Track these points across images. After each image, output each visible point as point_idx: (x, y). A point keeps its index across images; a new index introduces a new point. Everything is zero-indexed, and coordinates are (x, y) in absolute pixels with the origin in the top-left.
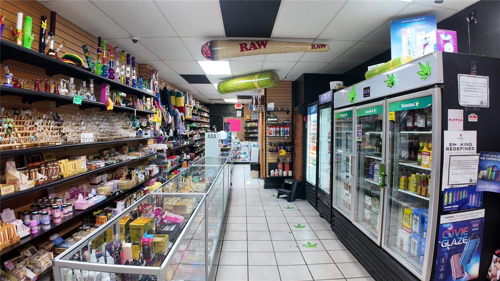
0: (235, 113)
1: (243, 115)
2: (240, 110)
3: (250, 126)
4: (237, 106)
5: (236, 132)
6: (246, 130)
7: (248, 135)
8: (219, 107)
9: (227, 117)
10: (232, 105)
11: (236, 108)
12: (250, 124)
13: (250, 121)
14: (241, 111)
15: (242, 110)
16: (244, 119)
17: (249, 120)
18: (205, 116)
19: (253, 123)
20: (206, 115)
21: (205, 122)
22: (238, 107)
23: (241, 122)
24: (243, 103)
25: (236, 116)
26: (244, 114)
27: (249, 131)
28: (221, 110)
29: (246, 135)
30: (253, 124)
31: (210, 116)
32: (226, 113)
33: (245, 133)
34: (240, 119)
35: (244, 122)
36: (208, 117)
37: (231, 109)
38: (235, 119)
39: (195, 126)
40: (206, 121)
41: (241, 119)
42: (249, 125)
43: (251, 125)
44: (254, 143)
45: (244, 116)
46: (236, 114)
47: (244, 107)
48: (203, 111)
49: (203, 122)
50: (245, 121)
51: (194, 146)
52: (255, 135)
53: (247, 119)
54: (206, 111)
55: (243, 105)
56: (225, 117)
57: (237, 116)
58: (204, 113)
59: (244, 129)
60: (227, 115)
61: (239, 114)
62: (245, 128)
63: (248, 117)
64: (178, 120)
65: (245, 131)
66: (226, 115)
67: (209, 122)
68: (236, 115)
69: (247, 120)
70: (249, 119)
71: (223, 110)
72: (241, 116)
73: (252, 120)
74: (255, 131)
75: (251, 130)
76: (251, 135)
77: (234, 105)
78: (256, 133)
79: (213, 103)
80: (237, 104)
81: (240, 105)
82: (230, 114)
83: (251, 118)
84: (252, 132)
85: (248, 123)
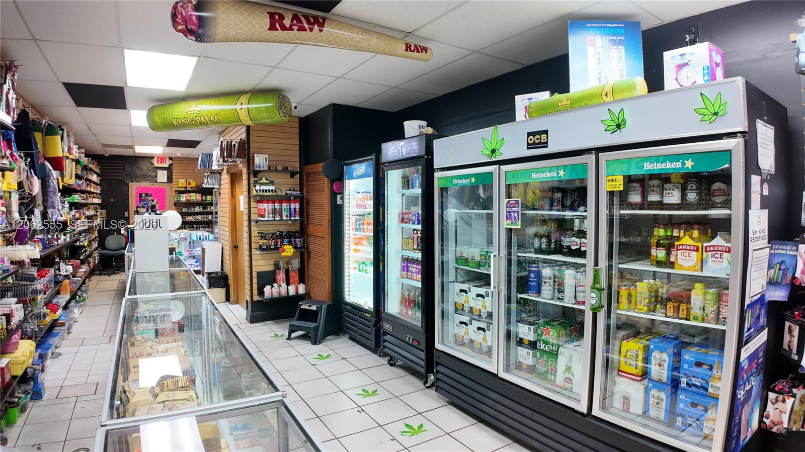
0: (153, 174)
1: (170, 179)
2: (164, 169)
3: (187, 200)
4: (158, 161)
6: (177, 207)
8: (121, 163)
9: (137, 181)
10: (146, 160)
11: (156, 165)
12: (186, 197)
13: (186, 192)
14: (165, 172)
15: (169, 169)
16: (174, 186)
17: (183, 189)
18: (93, 180)
19: (192, 194)
20: (94, 178)
21: (94, 193)
22: (161, 162)
23: (168, 193)
24: (170, 156)
25: (156, 182)
26: (173, 177)
28: (124, 169)
30: (191, 196)
31: (101, 180)
32: (134, 175)
34: (164, 187)
35: (174, 192)
36: (98, 182)
37: (145, 166)
38: (152, 186)
39: (77, 201)
40: (95, 191)
41: (167, 187)
42: (183, 198)
43: (188, 198)
44: (199, 234)
45: (173, 180)
46: (156, 176)
47: (172, 164)
48: (91, 170)
49: (90, 193)
50: (176, 191)
51: (78, 244)
52: (196, 218)
53: (179, 187)
54: (94, 169)
55: (171, 159)
56: (132, 182)
57: (158, 181)
58: (91, 174)
60: (137, 179)
61: (162, 176)
62: (175, 204)
63: (182, 183)
64: (51, 188)
66: (135, 178)
67: (99, 192)
68: (155, 179)
69: (179, 189)
70: (185, 187)
71: (127, 167)
72: (166, 181)
73: (190, 189)
74: (197, 209)
75: (188, 208)
76: (189, 217)
77: (153, 158)
78: (198, 213)
79: (107, 155)
80: (158, 158)
81: (165, 158)
82: (144, 177)
83: (188, 186)
84: (190, 211)
85: (181, 195)
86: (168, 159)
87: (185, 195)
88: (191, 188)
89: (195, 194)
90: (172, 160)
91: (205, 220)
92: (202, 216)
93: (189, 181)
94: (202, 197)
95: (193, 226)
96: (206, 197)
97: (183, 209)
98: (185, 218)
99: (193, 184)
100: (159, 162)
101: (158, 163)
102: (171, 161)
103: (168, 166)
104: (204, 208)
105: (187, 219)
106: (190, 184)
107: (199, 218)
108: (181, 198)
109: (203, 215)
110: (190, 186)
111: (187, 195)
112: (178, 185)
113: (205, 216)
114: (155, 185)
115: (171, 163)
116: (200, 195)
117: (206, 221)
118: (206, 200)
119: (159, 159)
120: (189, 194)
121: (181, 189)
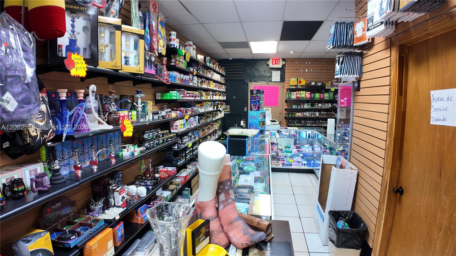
0: (269, 74)
1: (283, 79)
2: (277, 69)
3: (297, 98)
4: (273, 62)
5: (270, 109)
6: (289, 104)
7: (292, 114)
8: (242, 65)
9: (255, 81)
10: (263, 62)
11: (271, 66)
12: (296, 94)
13: (297, 90)
14: (279, 72)
15: (282, 70)
16: (286, 85)
17: (294, 87)
18: (213, 78)
19: (302, 92)
20: (217, 77)
21: (213, 91)
22: (275, 63)
23: (280, 91)
24: (284, 57)
25: (271, 81)
26: (286, 77)
27: (294, 107)
28: (245, 71)
29: (288, 114)
30: (302, 94)
31: (226, 81)
32: (253, 75)
33: (286, 110)
34: (277, 86)
35: (286, 90)
36: (223, 82)
37: (262, 69)
38: (268, 85)
39: (175, 98)
40: (218, 89)
41: (280, 85)
42: (294, 96)
43: (298, 96)
45: (286, 79)
46: (271, 77)
47: (285, 65)
48: (208, 68)
49: (206, 90)
50: (287, 90)
52: (305, 115)
53: (291, 86)
54: (217, 69)
55: (284, 60)
56: (251, 81)
57: (273, 80)
58: (210, 72)
59: (285, 104)
60: (255, 79)
61: (276, 76)
62: (286, 101)
63: (293, 81)
65: (286, 107)
66: (253, 79)
67: (224, 91)
68: (270, 79)
69: (291, 87)
70: (296, 86)
71: (248, 71)
72: (279, 81)
73: (301, 87)
74: (306, 106)
75: (298, 105)
76: (298, 113)
77: (268, 60)
78: (306, 110)
79: (231, 59)
80: (273, 60)
81: (279, 60)
82: (262, 78)
83: (298, 84)
84: (299, 108)
85: (292, 93)
86: (281, 61)
87: (295, 92)
88: (301, 86)
89: (304, 92)
90: (285, 61)
91: (313, 116)
92: (310, 113)
93: (300, 80)
94: (311, 95)
95: (301, 122)
96: (314, 95)
97: (293, 106)
98: (295, 114)
99: (303, 83)
100: (274, 63)
101: (273, 64)
102: (284, 62)
103: (281, 67)
104: (312, 105)
105: (296, 115)
106: (300, 82)
107: (307, 114)
108: (292, 96)
109: (311, 111)
110: (301, 84)
111: (297, 93)
112: (290, 83)
113: (313, 113)
114: (270, 84)
115: (284, 63)
116: (309, 93)
117: (314, 117)
118: (314, 98)
119: (274, 61)
120: (299, 92)
121: (293, 87)
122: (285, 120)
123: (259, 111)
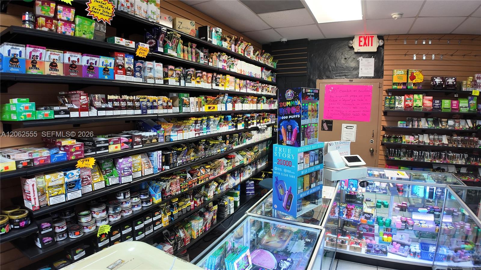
0: (353, 64)
1: (379, 72)
2: (369, 54)
3: (407, 107)
4: (360, 41)
5: (355, 126)
6: (390, 119)
7: (395, 138)
9: (328, 77)
10: (343, 44)
11: (357, 48)
12: (405, 101)
13: (406, 92)
14: (372, 61)
15: (378, 55)
16: (385, 83)
17: (401, 87)
19: (416, 96)
22: (365, 44)
23: (375, 94)
24: (381, 33)
25: (357, 77)
26: (385, 68)
27: (401, 124)
28: (310, 60)
29: (389, 138)
30: (416, 101)
32: (324, 67)
33: (384, 129)
34: (369, 85)
35: (384, 93)
37: (340, 53)
38: (352, 84)
41: (374, 84)
42: (400, 103)
43: (409, 103)
45: (385, 73)
46: (357, 68)
47: (383, 46)
50: (388, 91)
52: (421, 140)
53: (394, 84)
55: (380, 37)
56: (321, 78)
57: (360, 75)
59: (383, 118)
60: (328, 74)
61: (367, 67)
62: (385, 113)
65: (385, 124)
66: (325, 73)
68: (355, 72)
69: (394, 87)
70: (404, 84)
72: (373, 75)
73: (414, 87)
74: (424, 124)
75: (408, 121)
76: (407, 137)
77: (352, 38)
78: (423, 131)
79: (285, 40)
80: (360, 37)
81: (372, 37)
82: (343, 72)
83: (409, 81)
84: (410, 126)
85: (397, 97)
86: (375, 39)
87: (403, 97)
88: (414, 84)
89: (421, 96)
90: (383, 40)
91: (437, 144)
92: (432, 137)
93: (412, 73)
94: (433, 103)
95: (412, 153)
96: (441, 102)
97: (399, 122)
98: (401, 138)
99: (419, 78)
100: (362, 44)
101: (360, 45)
102: (381, 41)
103: (376, 50)
104: (436, 122)
105: (404, 140)
106: (413, 78)
107: (425, 139)
108: (397, 103)
109: (433, 134)
110: (414, 81)
111: (407, 97)
112: (392, 80)
113: (436, 137)
114: (356, 82)
115: (381, 44)
116: (431, 98)
117: (438, 146)
118: (440, 108)
119: (362, 39)
120: (411, 97)
121: (398, 87)
122: (381, 148)
123: (300, 146)
